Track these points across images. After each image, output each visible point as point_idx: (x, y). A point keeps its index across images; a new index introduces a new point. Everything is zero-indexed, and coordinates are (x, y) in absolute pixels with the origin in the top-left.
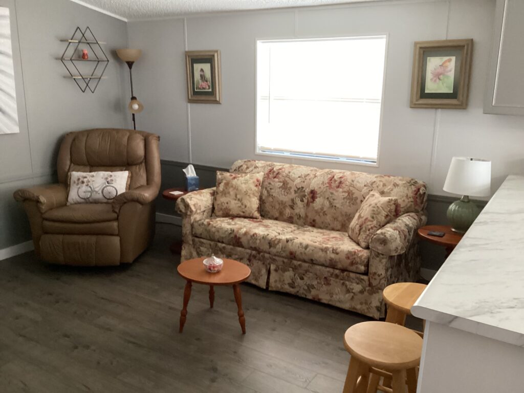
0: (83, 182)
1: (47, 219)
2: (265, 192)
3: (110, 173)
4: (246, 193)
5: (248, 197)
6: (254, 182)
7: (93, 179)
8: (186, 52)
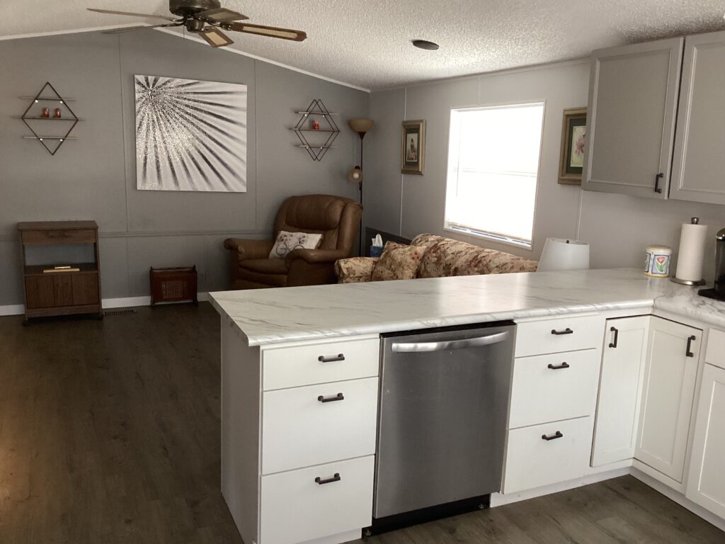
0: (283, 240)
1: (241, 267)
2: (423, 266)
3: (305, 234)
4: (400, 264)
5: (401, 269)
6: (411, 254)
7: (291, 238)
8: (403, 122)
